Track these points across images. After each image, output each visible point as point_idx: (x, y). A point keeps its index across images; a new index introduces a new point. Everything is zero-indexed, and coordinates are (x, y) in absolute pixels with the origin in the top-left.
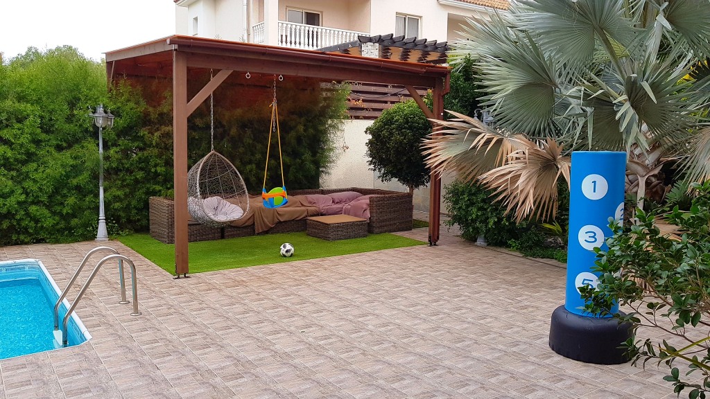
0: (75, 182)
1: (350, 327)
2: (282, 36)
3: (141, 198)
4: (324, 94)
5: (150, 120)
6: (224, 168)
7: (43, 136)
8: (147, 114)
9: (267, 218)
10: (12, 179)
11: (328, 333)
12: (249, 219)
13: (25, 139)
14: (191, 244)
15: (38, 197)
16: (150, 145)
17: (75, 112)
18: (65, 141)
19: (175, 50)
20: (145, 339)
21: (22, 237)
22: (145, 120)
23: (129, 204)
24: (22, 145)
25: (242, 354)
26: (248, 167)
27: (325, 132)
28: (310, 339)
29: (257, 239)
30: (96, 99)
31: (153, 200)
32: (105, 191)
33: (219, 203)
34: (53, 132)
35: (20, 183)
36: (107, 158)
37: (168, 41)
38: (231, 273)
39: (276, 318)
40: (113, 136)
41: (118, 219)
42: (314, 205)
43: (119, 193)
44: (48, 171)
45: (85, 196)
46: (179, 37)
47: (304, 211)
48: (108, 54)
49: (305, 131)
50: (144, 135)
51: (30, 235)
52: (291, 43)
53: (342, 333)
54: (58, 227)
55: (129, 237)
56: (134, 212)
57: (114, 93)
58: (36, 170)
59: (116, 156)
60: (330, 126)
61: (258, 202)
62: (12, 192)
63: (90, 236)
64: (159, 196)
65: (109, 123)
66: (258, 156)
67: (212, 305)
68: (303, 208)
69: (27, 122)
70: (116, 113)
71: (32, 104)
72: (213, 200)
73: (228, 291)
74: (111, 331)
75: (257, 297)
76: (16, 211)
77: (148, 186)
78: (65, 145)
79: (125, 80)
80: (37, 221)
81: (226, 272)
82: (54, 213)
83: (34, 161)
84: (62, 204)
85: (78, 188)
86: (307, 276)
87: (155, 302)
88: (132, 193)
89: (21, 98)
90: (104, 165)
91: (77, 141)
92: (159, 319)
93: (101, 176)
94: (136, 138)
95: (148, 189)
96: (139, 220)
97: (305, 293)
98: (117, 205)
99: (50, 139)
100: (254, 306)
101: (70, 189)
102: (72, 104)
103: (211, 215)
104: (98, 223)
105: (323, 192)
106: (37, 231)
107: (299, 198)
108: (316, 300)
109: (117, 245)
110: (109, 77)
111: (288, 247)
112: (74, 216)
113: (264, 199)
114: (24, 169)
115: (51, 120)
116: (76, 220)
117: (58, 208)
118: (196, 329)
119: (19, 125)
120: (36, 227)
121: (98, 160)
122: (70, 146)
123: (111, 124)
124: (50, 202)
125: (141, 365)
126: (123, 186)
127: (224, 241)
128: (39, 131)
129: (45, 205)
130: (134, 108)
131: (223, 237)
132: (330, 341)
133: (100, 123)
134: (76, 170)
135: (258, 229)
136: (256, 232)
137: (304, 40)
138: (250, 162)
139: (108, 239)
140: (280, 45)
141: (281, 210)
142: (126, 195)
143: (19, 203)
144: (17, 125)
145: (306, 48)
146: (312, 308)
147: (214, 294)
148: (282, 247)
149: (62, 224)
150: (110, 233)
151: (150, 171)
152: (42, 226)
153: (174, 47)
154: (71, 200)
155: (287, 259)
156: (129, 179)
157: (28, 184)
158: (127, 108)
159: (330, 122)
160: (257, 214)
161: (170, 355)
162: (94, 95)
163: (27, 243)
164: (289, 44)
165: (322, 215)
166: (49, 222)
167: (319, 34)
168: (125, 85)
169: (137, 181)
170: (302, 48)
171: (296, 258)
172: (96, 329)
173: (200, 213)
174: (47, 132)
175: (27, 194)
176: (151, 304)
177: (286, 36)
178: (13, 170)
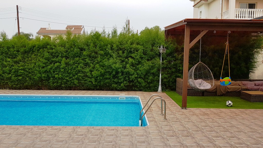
0: (152, 71)
1: (253, 141)
2: (236, 15)
3: (173, 78)
4: (253, 38)
5: (178, 50)
6: (205, 68)
7: (144, 56)
8: (177, 48)
9: (222, 89)
10: (134, 70)
11: (241, 142)
12: (215, 89)
13: (138, 57)
14: (188, 97)
15: (141, 76)
16: (178, 59)
17: (153, 48)
18: (150, 58)
19: (186, 24)
20: (166, 129)
21: (136, 89)
22: (177, 50)
23: (169, 80)
24: (137, 59)
25: (201, 142)
26: (216, 69)
27: (253, 55)
28: (233, 143)
29: (217, 98)
30: (161, 43)
31: (178, 79)
32: (162, 75)
33: (202, 82)
34: (146, 55)
35: (136, 71)
36: (163, 64)
37: (183, 22)
38: (204, 110)
39: (218, 131)
40: (165, 56)
41: (165, 85)
42: (245, 86)
43: (166, 76)
44: (144, 67)
45: (155, 76)
46: (188, 19)
47: (240, 88)
48: (166, 28)
49: (243, 54)
50: (176, 56)
51: (138, 88)
52: (241, 17)
53: (248, 143)
54: (146, 86)
55: (169, 92)
56: (171, 83)
57: (166, 41)
58: (141, 67)
59: (166, 63)
60: (255, 52)
61: (218, 83)
62: (134, 74)
63: (156, 90)
64: (180, 78)
65: (164, 51)
66: (220, 64)
67: (193, 121)
68: (240, 87)
69: (139, 52)
70: (167, 48)
71: (141, 46)
72: (199, 81)
73: (201, 117)
74: (155, 124)
75: (212, 121)
76: (134, 80)
77: (176, 74)
78: (150, 59)
79: (170, 36)
80: (140, 84)
81: (202, 109)
82: (145, 82)
83: (140, 64)
84: (148, 78)
85: (153, 73)
86: (237, 116)
87: (172, 116)
88: (170, 76)
89: (138, 44)
90: (161, 66)
91: (154, 58)
92: (173, 122)
93: (161, 70)
94: (173, 57)
95: (176, 75)
96: (172, 86)
97: (234, 122)
98: (165, 80)
99: (145, 57)
100: (210, 124)
101: (151, 74)
102: (153, 45)
103: (198, 86)
104: (159, 86)
105: (250, 81)
106: (140, 87)
107: (238, 82)
108: (238, 126)
109: (164, 94)
110: (165, 35)
111: (230, 102)
112: (151, 83)
113: (221, 81)
114: (137, 67)
115: (146, 51)
116: (152, 84)
117: (147, 80)
118: (185, 129)
119: (137, 52)
120: (140, 85)
121: (160, 64)
122: (151, 59)
123: (165, 52)
124: (144, 78)
125: (163, 138)
126: (168, 74)
127: (203, 97)
128: (142, 54)
129: (143, 78)
130: (173, 46)
131: (203, 95)
132: (242, 145)
133: (161, 51)
134: (153, 67)
135: (218, 93)
136: (217, 95)
137: (247, 15)
138: (217, 67)
139: (161, 92)
140: (235, 19)
141: (229, 87)
142: (169, 77)
143: (135, 77)
144: (136, 53)
145: (248, 19)
146: (236, 130)
147: (195, 117)
148: (227, 102)
149: (148, 86)
150: (162, 90)
151: (177, 69)
152: (142, 85)
153: (186, 23)
154: (151, 78)
155: (229, 107)
156: (170, 71)
157: (138, 71)
158: (170, 46)
159: (255, 50)
160: (218, 87)
161: (174, 137)
162: (160, 42)
163: (137, 91)
164: (240, 18)
165: (249, 90)
166: (144, 84)
167: (255, 12)
168: (170, 38)
169: (172, 72)
170: (246, 19)
171: (233, 108)
172: (151, 122)
173: (193, 85)
174: (145, 54)
175: (138, 75)
176: (171, 117)
177: (239, 15)
178: (134, 67)
